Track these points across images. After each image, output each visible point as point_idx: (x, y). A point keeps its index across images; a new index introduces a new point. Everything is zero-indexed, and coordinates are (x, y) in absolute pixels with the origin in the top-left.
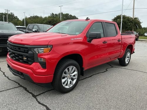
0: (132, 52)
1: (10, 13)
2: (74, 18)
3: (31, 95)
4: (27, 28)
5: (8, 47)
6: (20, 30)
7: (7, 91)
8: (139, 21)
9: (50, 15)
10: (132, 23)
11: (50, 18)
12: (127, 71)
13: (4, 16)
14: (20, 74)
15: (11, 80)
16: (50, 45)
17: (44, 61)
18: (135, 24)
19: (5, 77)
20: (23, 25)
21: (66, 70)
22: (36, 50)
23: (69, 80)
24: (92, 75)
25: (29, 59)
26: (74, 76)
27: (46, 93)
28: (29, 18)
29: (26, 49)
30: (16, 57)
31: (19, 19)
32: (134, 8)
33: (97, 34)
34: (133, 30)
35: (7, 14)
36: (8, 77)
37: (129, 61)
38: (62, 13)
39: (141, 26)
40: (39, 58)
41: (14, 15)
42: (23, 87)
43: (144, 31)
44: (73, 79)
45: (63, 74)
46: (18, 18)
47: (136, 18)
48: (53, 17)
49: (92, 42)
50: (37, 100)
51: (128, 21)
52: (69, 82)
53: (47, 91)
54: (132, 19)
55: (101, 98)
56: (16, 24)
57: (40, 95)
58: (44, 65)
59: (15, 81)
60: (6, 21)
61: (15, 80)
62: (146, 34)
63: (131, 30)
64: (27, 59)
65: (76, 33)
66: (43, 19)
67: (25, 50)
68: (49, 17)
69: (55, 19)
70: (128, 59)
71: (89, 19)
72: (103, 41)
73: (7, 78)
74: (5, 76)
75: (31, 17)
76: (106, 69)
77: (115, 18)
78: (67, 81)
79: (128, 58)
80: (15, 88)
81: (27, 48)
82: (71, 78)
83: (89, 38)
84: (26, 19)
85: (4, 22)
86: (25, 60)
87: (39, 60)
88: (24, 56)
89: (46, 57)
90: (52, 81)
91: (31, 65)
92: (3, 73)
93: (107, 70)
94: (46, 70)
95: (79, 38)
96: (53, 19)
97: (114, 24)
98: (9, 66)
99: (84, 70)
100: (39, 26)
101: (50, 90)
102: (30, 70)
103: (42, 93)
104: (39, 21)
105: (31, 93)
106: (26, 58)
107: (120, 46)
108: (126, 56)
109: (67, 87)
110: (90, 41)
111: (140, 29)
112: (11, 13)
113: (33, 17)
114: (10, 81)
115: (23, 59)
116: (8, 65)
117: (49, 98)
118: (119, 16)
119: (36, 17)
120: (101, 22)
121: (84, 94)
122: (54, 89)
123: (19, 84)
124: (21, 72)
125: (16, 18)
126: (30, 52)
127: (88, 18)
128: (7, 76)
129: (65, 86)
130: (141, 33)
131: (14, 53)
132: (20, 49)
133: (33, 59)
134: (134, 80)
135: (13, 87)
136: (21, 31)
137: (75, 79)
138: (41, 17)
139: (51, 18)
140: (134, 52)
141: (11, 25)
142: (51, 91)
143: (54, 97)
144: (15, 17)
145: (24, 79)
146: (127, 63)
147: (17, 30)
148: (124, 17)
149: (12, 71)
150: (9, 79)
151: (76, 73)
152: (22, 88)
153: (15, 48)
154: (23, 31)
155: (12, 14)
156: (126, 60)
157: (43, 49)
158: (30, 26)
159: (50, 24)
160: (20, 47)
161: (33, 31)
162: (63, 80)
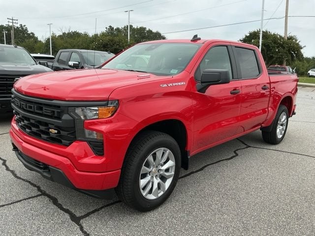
0: (290, 112)
1: (19, 26)
2: (157, 36)
3: (67, 216)
4: (56, 59)
5: (13, 102)
6: (40, 63)
7: (12, 206)
8: (298, 44)
9: (104, 30)
10: (284, 48)
11: (106, 36)
12: (282, 156)
13: (5, 32)
14: (41, 168)
15: (20, 178)
16: (113, 100)
17: (99, 138)
18: (289, 50)
19: (6, 172)
20: (47, 52)
21: (150, 158)
22: (78, 111)
23: (156, 181)
24: (206, 166)
25: (62, 133)
26: (167, 170)
27: (103, 210)
28: (60, 36)
29: (56, 110)
30: (33, 128)
31: (39, 39)
32: (286, 16)
33: (220, 73)
34: (285, 63)
35: (11, 27)
36: (13, 172)
37: (283, 132)
38: (131, 26)
39: (302, 55)
40: (87, 131)
41: (26, 30)
42: (49, 196)
43: (307, 65)
44: (163, 178)
45: (144, 167)
46: (36, 36)
47: (291, 38)
48: (112, 34)
49: (207, 91)
50: (82, 229)
51: (275, 43)
52: (155, 186)
53: (106, 206)
54: (283, 38)
55: (231, 222)
56: (31, 50)
57: (87, 215)
58: (98, 148)
59: (30, 182)
60: (9, 43)
61: (29, 178)
62: (311, 72)
63: (281, 63)
64: (59, 132)
65: (172, 72)
66: (90, 38)
67: (54, 112)
68: (103, 34)
69: (116, 39)
70: (283, 129)
71: (200, 39)
72: (232, 88)
73: (11, 174)
74: (7, 169)
75: (64, 34)
76: (235, 152)
77: (246, 37)
78: (151, 184)
79: (281, 127)
80: (30, 198)
81: (58, 107)
82: (160, 175)
83: (202, 83)
84: (54, 38)
85: (5, 45)
86: (54, 136)
87: (87, 136)
88: (50, 126)
89: (104, 128)
90: (116, 186)
91: (68, 146)
92: (2, 162)
93: (237, 155)
94: (103, 159)
95: (180, 84)
96: (111, 38)
97: (254, 50)
98: (15, 148)
99: (189, 157)
100: (84, 54)
101: (112, 204)
102: (66, 159)
103: (93, 212)
104: (81, 42)
105: (67, 211)
106: (56, 131)
107: (267, 99)
108: (279, 122)
109: (152, 197)
110: (203, 90)
111: (300, 61)
112: (21, 25)
113: (69, 34)
114: (19, 181)
115: (48, 133)
116: (13, 144)
117: (110, 223)
118: (255, 32)
119: (76, 35)
120: (227, 46)
121: (190, 213)
122: (120, 201)
123: (39, 189)
124: (44, 164)
125: (32, 36)
126: (65, 117)
127: (196, 36)
128: (11, 169)
129: (146, 195)
130: (302, 70)
131: (28, 119)
132: (41, 109)
133: (74, 133)
134: (300, 176)
135: (26, 197)
136: (43, 64)
137: (169, 176)
138: (86, 35)
139: (108, 38)
140: (294, 113)
141: (21, 51)
142: (114, 206)
143: (122, 221)
144: (29, 34)
145: (51, 179)
146: (280, 136)
147: (33, 62)
148: (266, 35)
149: (24, 161)
150: (15, 176)
151: (171, 163)
152: (47, 199)
153: (31, 107)
154: (48, 66)
155: (23, 29)
156: (278, 131)
157: (96, 108)
158: (63, 54)
159: (106, 51)
160: (41, 104)
161: (70, 66)
162: (143, 182)
